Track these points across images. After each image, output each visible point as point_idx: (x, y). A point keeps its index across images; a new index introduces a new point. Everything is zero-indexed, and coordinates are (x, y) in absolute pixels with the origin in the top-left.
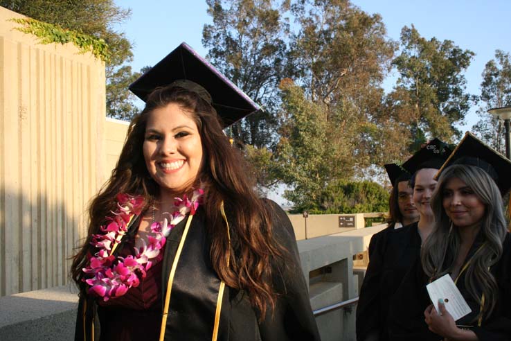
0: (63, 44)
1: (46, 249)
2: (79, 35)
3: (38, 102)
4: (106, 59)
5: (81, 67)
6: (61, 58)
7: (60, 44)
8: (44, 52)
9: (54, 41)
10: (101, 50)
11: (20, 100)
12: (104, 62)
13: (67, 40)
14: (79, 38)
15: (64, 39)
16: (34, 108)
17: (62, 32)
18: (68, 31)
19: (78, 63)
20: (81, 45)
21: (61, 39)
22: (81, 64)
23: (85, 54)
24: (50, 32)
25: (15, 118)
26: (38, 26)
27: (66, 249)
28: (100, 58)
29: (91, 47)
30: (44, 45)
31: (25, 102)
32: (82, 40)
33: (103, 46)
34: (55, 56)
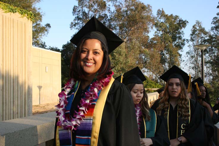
0: (14, 13)
1: (6, 102)
2: (21, 9)
3: (3, 38)
4: (33, 20)
5: (22, 24)
6: (13, 19)
7: (13, 13)
8: (6, 16)
9: (10, 11)
10: (31, 16)
12: (32, 22)
13: (15, 11)
14: (21, 11)
15: (14, 11)
17: (13, 8)
18: (16, 8)
19: (20, 22)
20: (22, 14)
21: (13, 11)
22: (22, 22)
23: (24, 18)
24: (9, 8)
26: (3, 5)
27: (14, 102)
28: (30, 20)
29: (26, 15)
30: (5, 13)
32: (22, 11)
33: (31, 15)
34: (11, 18)
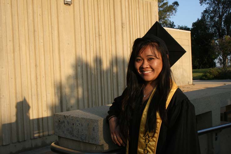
3: (129, 20)
5: (147, 3)
11: (122, 20)
16: (128, 23)
25: (120, 28)
31: (124, 21)
